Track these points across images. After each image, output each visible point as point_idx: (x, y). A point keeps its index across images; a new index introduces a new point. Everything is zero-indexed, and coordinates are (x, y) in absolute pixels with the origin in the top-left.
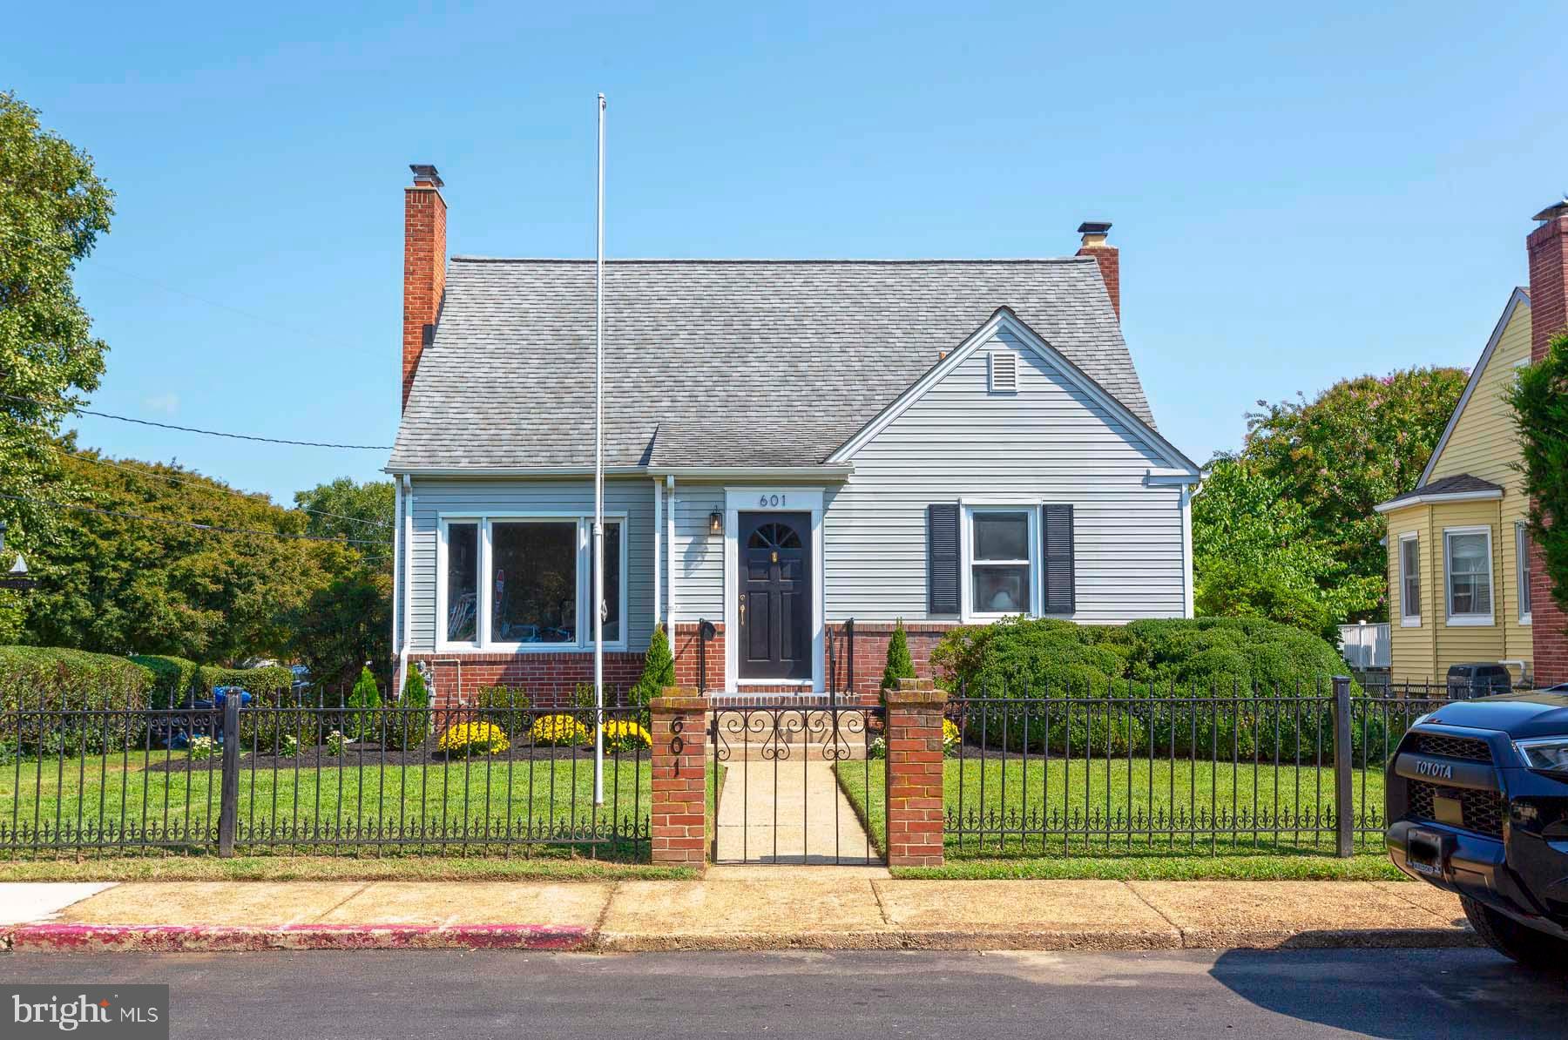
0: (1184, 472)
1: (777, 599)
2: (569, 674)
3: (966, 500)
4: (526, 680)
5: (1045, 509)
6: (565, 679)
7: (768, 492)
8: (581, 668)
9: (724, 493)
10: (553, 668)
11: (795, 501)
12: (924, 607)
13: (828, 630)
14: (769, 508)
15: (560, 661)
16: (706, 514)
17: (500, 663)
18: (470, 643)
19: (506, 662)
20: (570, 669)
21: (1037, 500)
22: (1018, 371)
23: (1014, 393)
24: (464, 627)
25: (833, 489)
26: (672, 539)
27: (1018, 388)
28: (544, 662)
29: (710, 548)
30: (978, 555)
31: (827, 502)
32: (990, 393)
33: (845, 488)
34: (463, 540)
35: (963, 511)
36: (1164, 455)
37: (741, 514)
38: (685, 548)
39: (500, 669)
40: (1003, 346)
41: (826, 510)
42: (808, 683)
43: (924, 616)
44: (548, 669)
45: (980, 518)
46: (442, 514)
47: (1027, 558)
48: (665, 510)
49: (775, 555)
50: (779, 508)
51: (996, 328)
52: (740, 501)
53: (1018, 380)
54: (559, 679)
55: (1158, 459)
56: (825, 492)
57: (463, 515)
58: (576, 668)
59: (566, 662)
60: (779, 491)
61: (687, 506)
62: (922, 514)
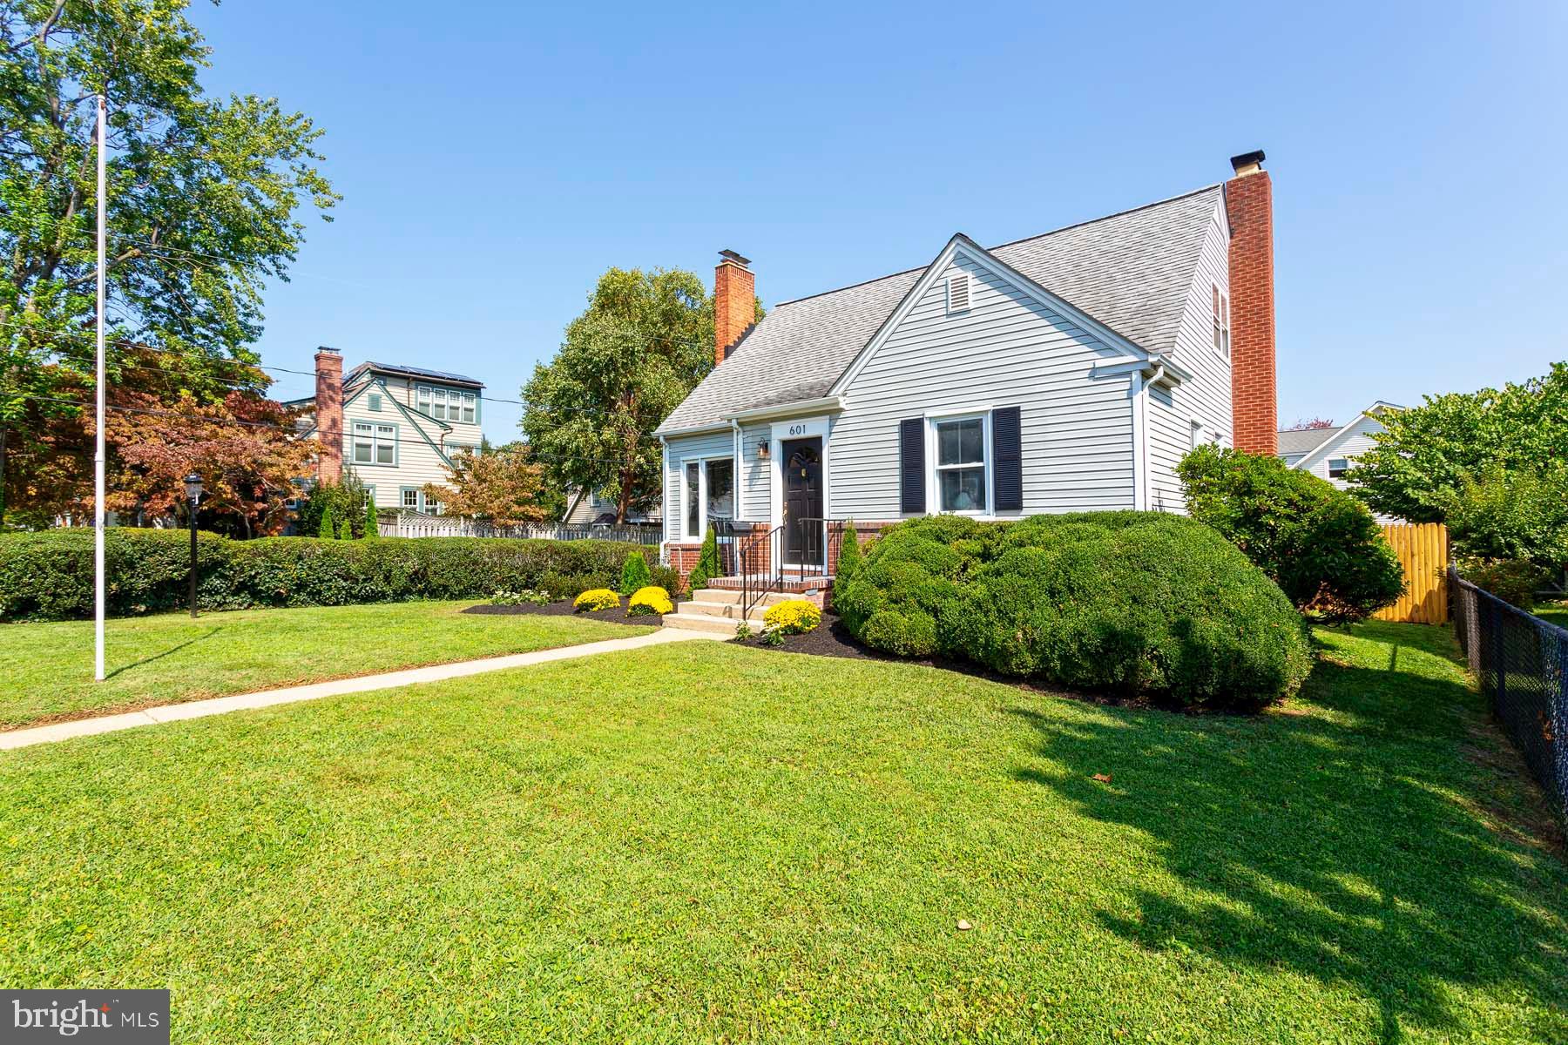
0: (1132, 358)
1: (806, 504)
3: (929, 413)
5: (995, 414)
7: (794, 423)
9: (770, 428)
11: (813, 428)
12: (898, 508)
13: (833, 528)
14: (796, 436)
16: (760, 446)
18: (696, 537)
21: (989, 406)
22: (971, 290)
23: (968, 311)
24: (694, 528)
25: (834, 416)
26: (742, 465)
27: (971, 305)
29: (763, 469)
30: (943, 461)
31: (831, 426)
32: (948, 315)
33: (841, 415)
34: (693, 473)
35: (927, 423)
36: (1113, 344)
37: (781, 443)
38: (750, 470)
40: (959, 270)
41: (830, 434)
42: (819, 568)
43: (898, 515)
45: (943, 428)
46: (682, 459)
47: (982, 461)
49: (803, 471)
50: (802, 435)
51: (952, 256)
52: (780, 433)
53: (971, 298)
55: (1104, 349)
56: (829, 420)
57: (692, 458)
60: (800, 422)
61: (750, 440)
62: (896, 429)
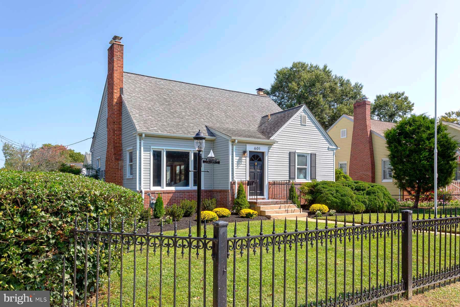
0: (335, 147)
1: (256, 175)
2: (190, 196)
3: (297, 151)
4: (178, 198)
5: (311, 154)
6: (189, 197)
7: (256, 146)
8: (193, 194)
9: (246, 146)
10: (186, 194)
11: (263, 149)
12: (288, 178)
13: (269, 183)
14: (256, 150)
15: (188, 192)
16: (242, 151)
17: (171, 193)
18: (160, 187)
19: (173, 193)
20: (190, 194)
21: (309, 152)
22: (307, 120)
23: (305, 125)
25: (270, 146)
26: (235, 158)
27: (307, 124)
28: (183, 193)
29: (243, 161)
30: (298, 165)
31: (269, 150)
32: (301, 125)
33: (273, 146)
34: (157, 155)
35: (296, 153)
36: (331, 143)
37: (250, 152)
38: (237, 160)
39: (171, 195)
40: (304, 114)
41: (269, 152)
42: (264, 197)
44: (184, 194)
45: (299, 156)
46: (152, 147)
47: (307, 166)
48: (233, 150)
49: (256, 163)
50: (259, 151)
51: (303, 109)
52: (250, 148)
53: (307, 122)
54: (187, 197)
55: (330, 144)
56: (268, 147)
57: (157, 148)
58: (192, 194)
59: (189, 192)
60: (259, 146)
61: (238, 149)
62: (288, 154)
